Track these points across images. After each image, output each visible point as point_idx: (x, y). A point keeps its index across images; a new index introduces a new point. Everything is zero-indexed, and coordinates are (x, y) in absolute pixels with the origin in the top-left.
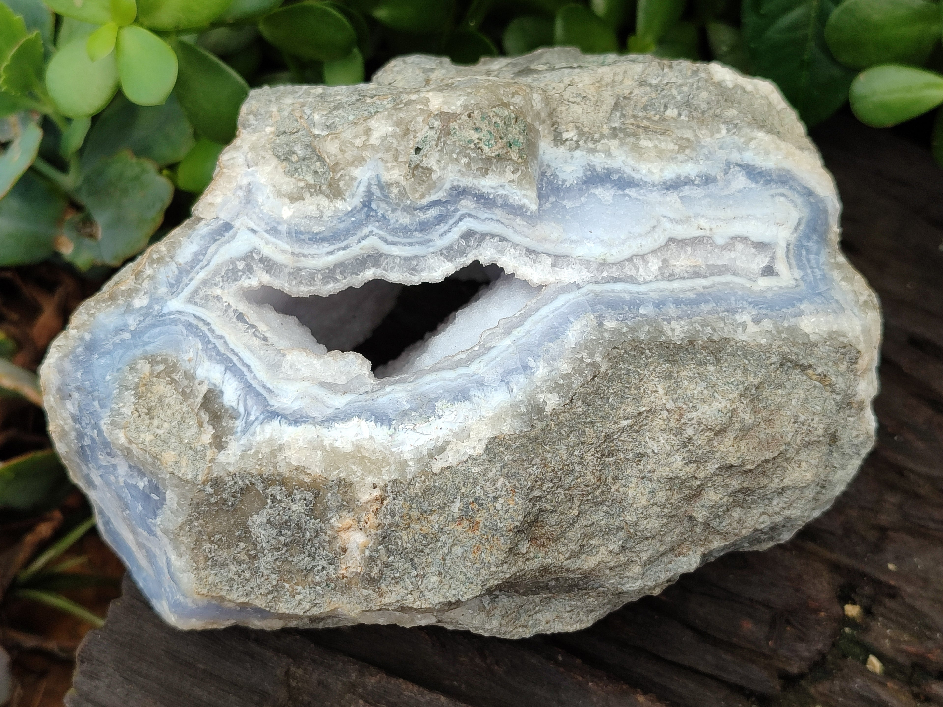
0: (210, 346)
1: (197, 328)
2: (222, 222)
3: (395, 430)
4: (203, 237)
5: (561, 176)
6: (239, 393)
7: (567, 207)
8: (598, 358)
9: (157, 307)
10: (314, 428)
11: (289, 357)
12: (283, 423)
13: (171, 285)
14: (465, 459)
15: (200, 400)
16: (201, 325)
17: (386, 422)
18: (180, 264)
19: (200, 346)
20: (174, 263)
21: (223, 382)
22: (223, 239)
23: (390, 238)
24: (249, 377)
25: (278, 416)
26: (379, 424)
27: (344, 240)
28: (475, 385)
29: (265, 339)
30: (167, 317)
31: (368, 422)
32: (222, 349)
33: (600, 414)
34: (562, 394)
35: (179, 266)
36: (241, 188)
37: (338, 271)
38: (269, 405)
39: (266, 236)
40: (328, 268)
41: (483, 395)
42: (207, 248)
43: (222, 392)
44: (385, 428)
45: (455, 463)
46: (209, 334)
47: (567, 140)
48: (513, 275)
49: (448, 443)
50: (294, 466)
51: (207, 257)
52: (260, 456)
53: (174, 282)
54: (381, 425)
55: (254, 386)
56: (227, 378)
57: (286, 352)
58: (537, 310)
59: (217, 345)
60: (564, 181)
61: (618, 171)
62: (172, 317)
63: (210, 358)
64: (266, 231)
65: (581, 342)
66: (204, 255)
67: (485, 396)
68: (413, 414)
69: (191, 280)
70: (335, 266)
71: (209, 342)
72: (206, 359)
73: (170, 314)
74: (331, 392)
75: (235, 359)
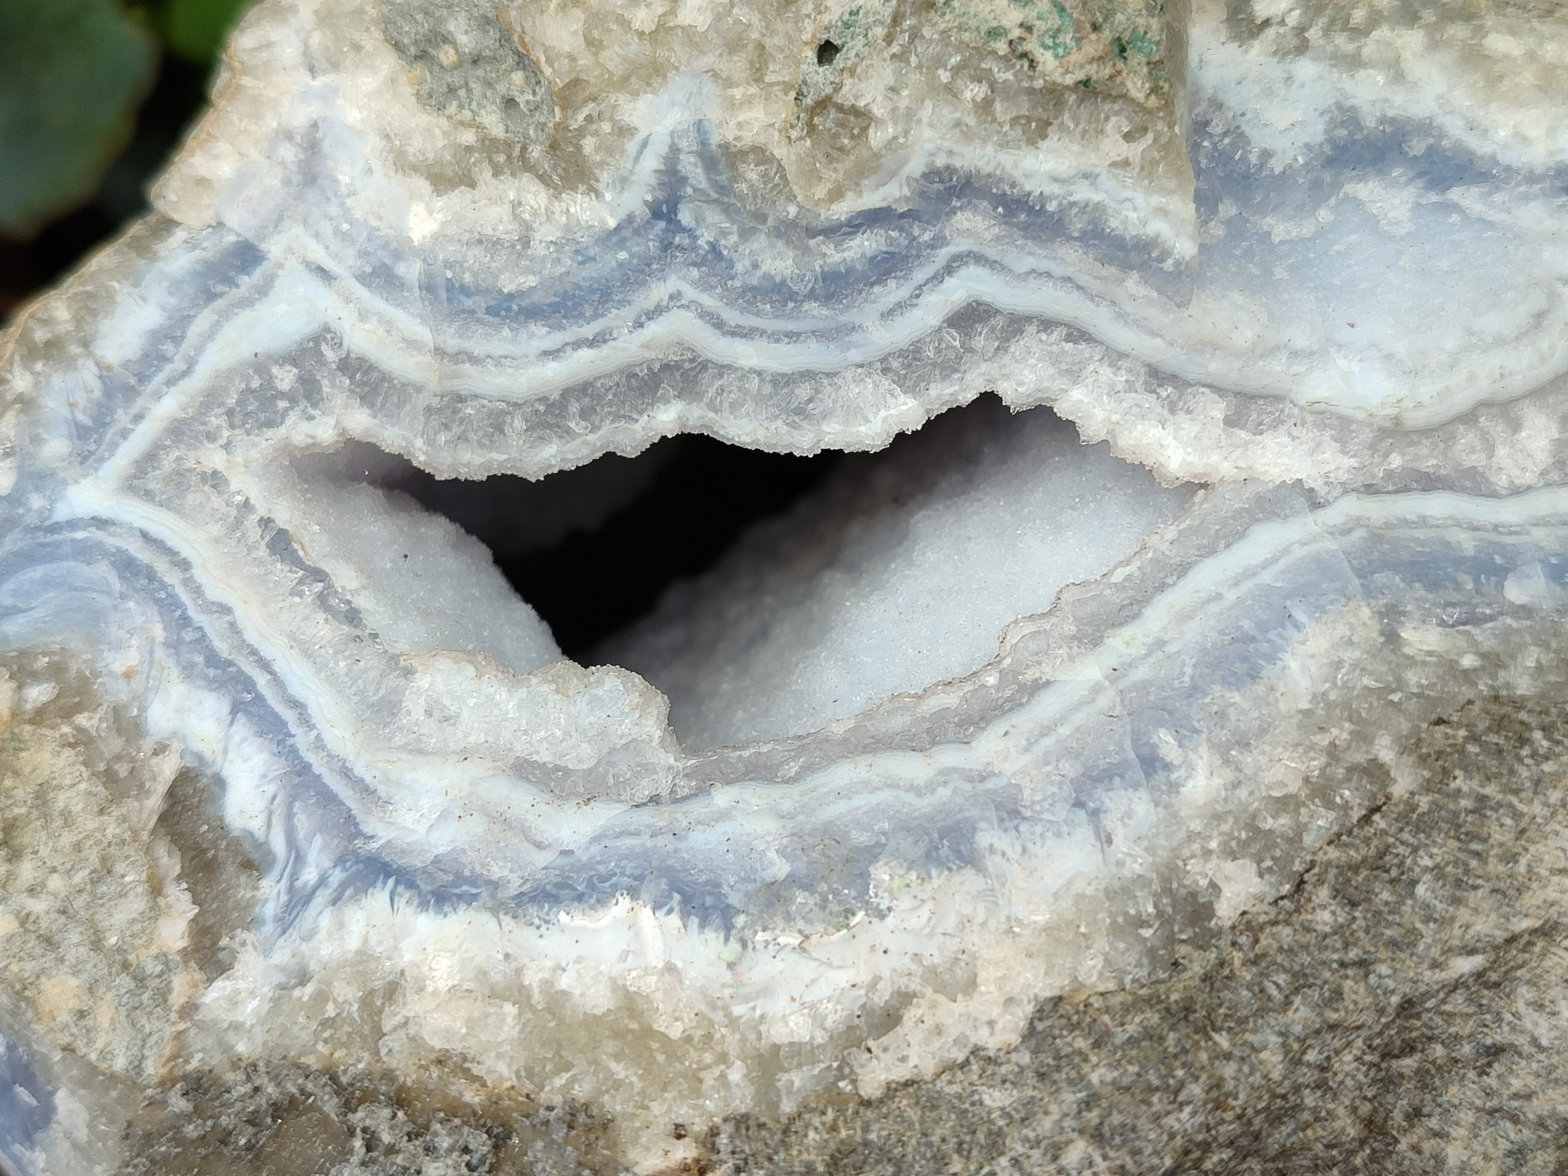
0: (189, 635)
1: (151, 575)
2: (232, 238)
3: (744, 944)
4: (176, 285)
5: (1259, 139)
6: (271, 789)
7: (1276, 240)
8: (1386, 754)
9: (37, 502)
10: (493, 924)
11: (422, 681)
12: (400, 903)
13: (81, 432)
14: (961, 1057)
15: (155, 802)
16: (161, 566)
17: (716, 919)
18: (109, 368)
19: (159, 632)
20: (90, 363)
21: (225, 751)
22: (235, 294)
23: (732, 317)
24: (302, 740)
25: (387, 876)
26: (694, 921)
27: (596, 316)
28: (992, 814)
29: (353, 617)
30: (67, 535)
31: (660, 914)
32: (222, 647)
33: (1388, 933)
34: (1268, 863)
35: (105, 372)
36: (288, 135)
37: (574, 408)
38: (359, 834)
39: (361, 291)
40: (543, 399)
41: (1018, 849)
42: (186, 320)
43: (220, 782)
44: (713, 937)
45: (929, 1069)
46: (185, 597)
47: (1267, 23)
48: (1105, 445)
49: (906, 998)
50: (432, 1050)
51: (186, 346)
52: (331, 1011)
53: (88, 422)
54: (702, 926)
55: (317, 769)
56: (237, 739)
57: (415, 663)
58: (1183, 569)
59: (208, 630)
60: (1266, 155)
61: (1426, 127)
62: (80, 535)
63: (188, 672)
64: (362, 279)
65: (1332, 696)
66: (177, 341)
67: (1024, 850)
68: (800, 897)
69: (139, 418)
70: (567, 393)
71: (185, 621)
72: (174, 674)
73: (73, 524)
74: (547, 797)
75: (262, 681)
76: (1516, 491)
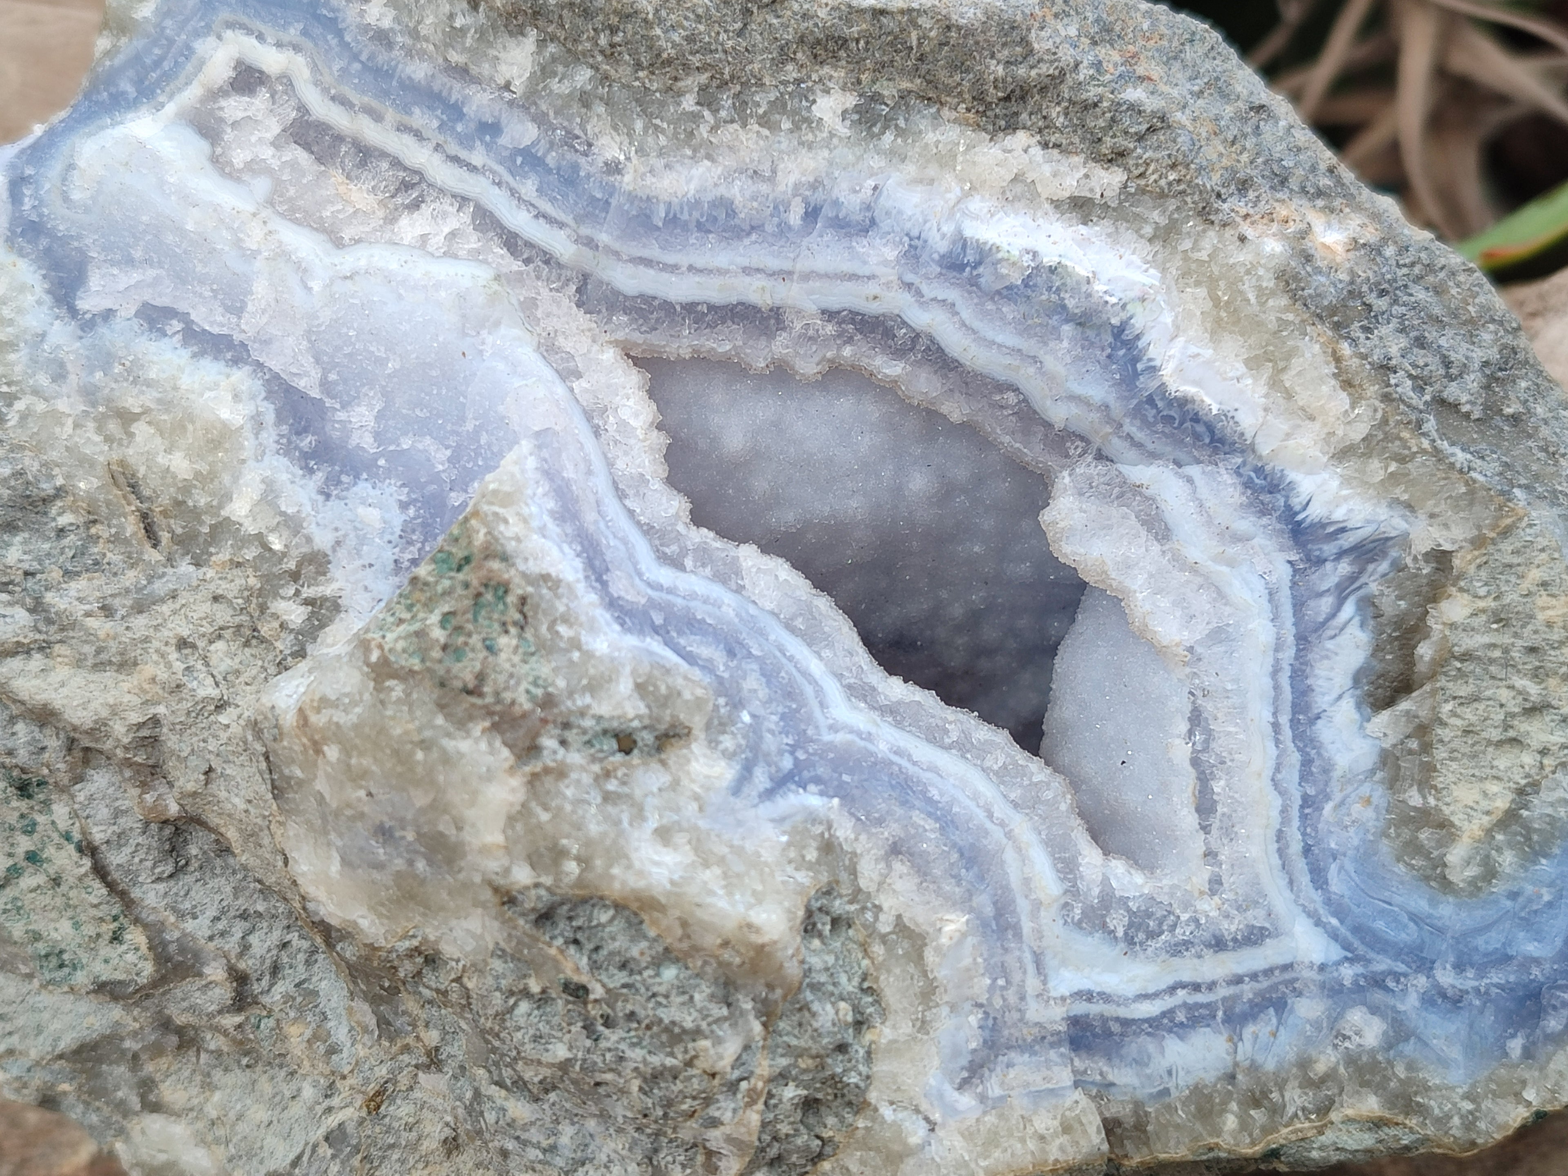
0: (1311, 791)
1: (1307, 850)
2: (1077, 1062)
3: (1124, 307)
4: (1141, 1062)
5: (397, 520)
6: (1330, 645)
7: (448, 453)
8: (689, 103)
9: (1348, 973)
10: (1258, 440)
11: (1184, 638)
12: (1303, 498)
13: (1280, 1006)
14: (1056, 151)
15: (1407, 704)
16: (1296, 846)
17: (1128, 335)
18: (1230, 1039)
19: (1328, 807)
20: (1240, 1057)
21: (1340, 697)
22: (1108, 1011)
24: (1288, 654)
25: (1299, 523)
26: (1141, 344)
27: (892, 763)
28: (925, 257)
29: (1196, 718)
30: (1343, 931)
31: (1157, 363)
32: (1295, 758)
33: (775, 21)
34: (804, 103)
35: (1235, 1039)
36: (983, 1098)
38: (1296, 571)
39: (1027, 926)
41: (928, 225)
42: (1153, 1023)
43: (1357, 679)
44: (1138, 323)
45: (1077, 160)
46: (1295, 813)
47: (307, 602)
48: (660, 427)
49: (1057, 204)
50: (1349, 394)
51: (1168, 1002)
52: (1393, 467)
53: (1271, 1011)
54: (1138, 337)
55: (1293, 631)
56: (1327, 698)
57: (1181, 651)
58: (690, 308)
59: (1297, 780)
60: (404, 506)
61: (287, 449)
62: (1334, 922)
63: (1327, 770)
64: (1018, 935)
65: (689, 152)
66: (1169, 1014)
67: (925, 222)
68: (1070, 303)
69: (1238, 980)
70: (947, 748)
71: (1307, 802)
72: (1336, 774)
73: (1334, 936)
74: (1163, 506)
75: (1284, 720)
76: (462, 200)
